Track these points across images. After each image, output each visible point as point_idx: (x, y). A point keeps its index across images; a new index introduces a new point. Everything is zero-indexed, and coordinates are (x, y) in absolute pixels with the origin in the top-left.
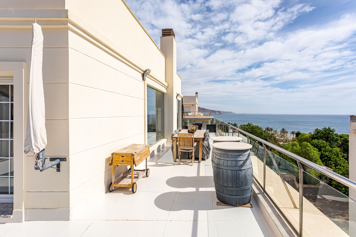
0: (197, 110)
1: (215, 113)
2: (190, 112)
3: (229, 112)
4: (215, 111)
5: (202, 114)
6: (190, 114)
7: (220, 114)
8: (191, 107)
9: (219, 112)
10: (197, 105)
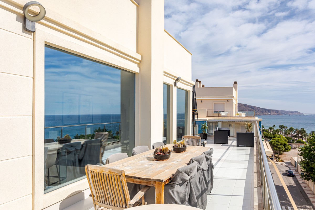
0: (235, 107)
1: (270, 113)
2: (224, 111)
3: (292, 112)
4: (269, 111)
5: (244, 115)
6: (223, 114)
7: (278, 115)
8: (225, 104)
9: (277, 111)
10: (236, 100)
